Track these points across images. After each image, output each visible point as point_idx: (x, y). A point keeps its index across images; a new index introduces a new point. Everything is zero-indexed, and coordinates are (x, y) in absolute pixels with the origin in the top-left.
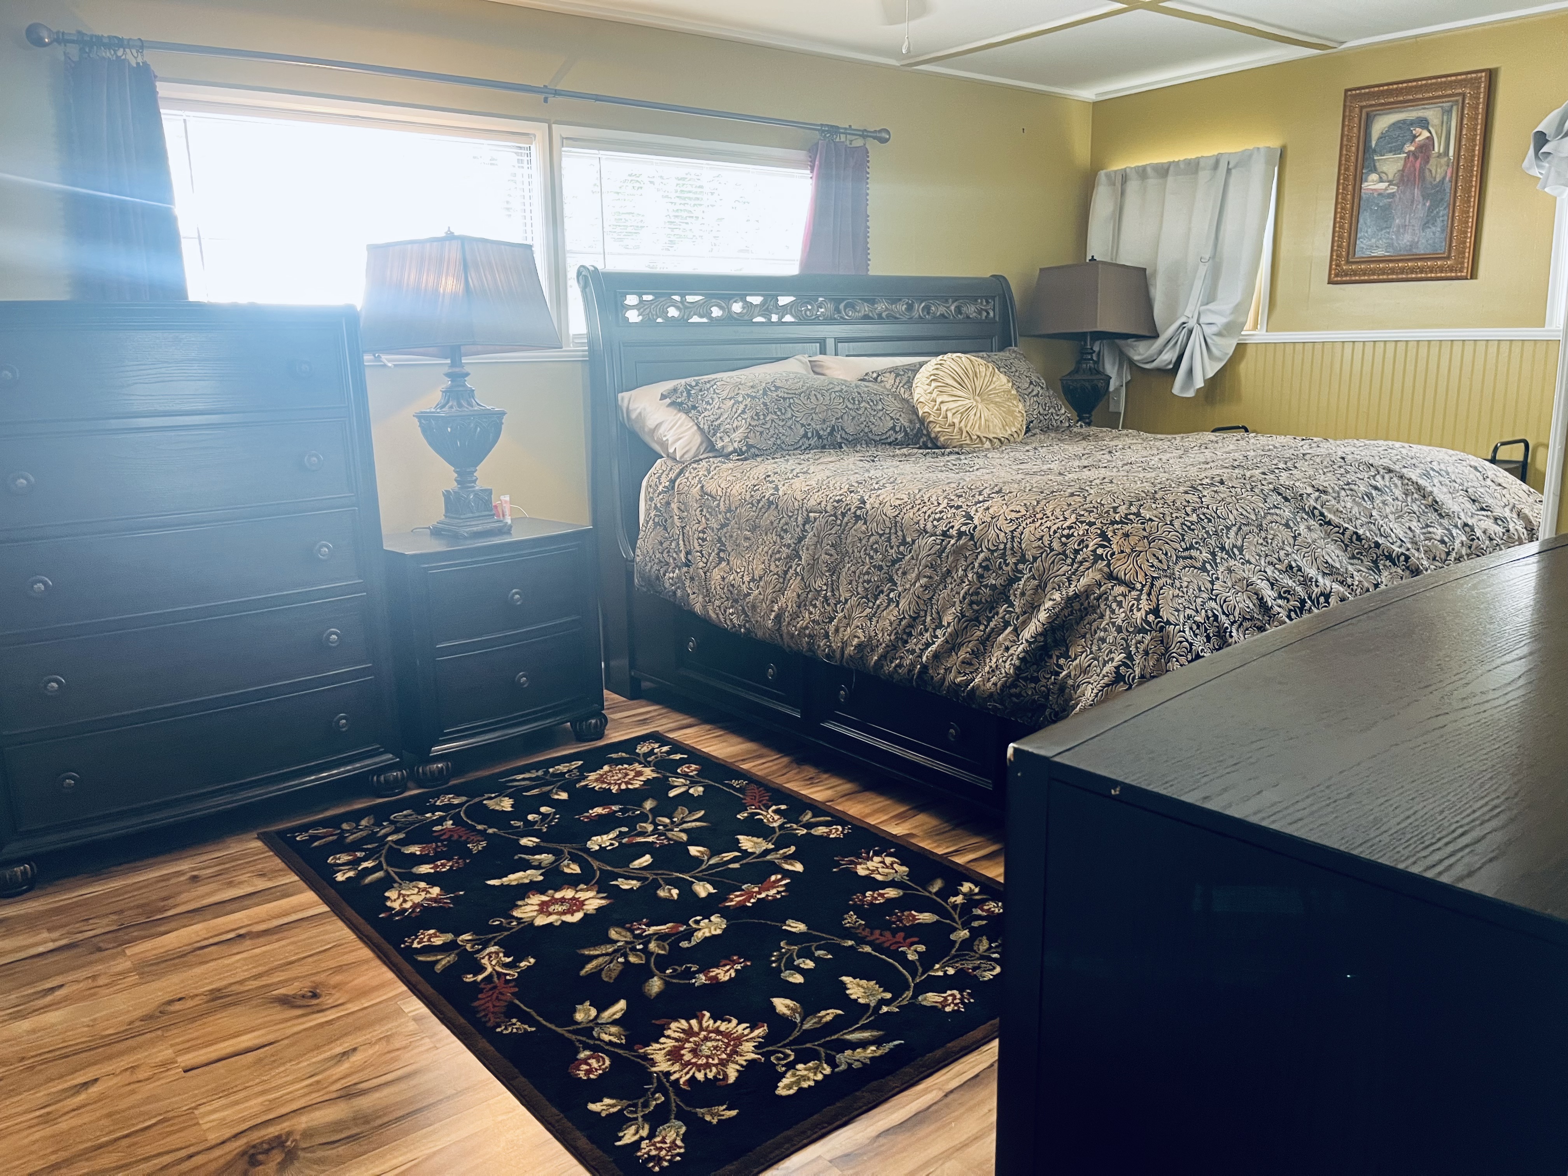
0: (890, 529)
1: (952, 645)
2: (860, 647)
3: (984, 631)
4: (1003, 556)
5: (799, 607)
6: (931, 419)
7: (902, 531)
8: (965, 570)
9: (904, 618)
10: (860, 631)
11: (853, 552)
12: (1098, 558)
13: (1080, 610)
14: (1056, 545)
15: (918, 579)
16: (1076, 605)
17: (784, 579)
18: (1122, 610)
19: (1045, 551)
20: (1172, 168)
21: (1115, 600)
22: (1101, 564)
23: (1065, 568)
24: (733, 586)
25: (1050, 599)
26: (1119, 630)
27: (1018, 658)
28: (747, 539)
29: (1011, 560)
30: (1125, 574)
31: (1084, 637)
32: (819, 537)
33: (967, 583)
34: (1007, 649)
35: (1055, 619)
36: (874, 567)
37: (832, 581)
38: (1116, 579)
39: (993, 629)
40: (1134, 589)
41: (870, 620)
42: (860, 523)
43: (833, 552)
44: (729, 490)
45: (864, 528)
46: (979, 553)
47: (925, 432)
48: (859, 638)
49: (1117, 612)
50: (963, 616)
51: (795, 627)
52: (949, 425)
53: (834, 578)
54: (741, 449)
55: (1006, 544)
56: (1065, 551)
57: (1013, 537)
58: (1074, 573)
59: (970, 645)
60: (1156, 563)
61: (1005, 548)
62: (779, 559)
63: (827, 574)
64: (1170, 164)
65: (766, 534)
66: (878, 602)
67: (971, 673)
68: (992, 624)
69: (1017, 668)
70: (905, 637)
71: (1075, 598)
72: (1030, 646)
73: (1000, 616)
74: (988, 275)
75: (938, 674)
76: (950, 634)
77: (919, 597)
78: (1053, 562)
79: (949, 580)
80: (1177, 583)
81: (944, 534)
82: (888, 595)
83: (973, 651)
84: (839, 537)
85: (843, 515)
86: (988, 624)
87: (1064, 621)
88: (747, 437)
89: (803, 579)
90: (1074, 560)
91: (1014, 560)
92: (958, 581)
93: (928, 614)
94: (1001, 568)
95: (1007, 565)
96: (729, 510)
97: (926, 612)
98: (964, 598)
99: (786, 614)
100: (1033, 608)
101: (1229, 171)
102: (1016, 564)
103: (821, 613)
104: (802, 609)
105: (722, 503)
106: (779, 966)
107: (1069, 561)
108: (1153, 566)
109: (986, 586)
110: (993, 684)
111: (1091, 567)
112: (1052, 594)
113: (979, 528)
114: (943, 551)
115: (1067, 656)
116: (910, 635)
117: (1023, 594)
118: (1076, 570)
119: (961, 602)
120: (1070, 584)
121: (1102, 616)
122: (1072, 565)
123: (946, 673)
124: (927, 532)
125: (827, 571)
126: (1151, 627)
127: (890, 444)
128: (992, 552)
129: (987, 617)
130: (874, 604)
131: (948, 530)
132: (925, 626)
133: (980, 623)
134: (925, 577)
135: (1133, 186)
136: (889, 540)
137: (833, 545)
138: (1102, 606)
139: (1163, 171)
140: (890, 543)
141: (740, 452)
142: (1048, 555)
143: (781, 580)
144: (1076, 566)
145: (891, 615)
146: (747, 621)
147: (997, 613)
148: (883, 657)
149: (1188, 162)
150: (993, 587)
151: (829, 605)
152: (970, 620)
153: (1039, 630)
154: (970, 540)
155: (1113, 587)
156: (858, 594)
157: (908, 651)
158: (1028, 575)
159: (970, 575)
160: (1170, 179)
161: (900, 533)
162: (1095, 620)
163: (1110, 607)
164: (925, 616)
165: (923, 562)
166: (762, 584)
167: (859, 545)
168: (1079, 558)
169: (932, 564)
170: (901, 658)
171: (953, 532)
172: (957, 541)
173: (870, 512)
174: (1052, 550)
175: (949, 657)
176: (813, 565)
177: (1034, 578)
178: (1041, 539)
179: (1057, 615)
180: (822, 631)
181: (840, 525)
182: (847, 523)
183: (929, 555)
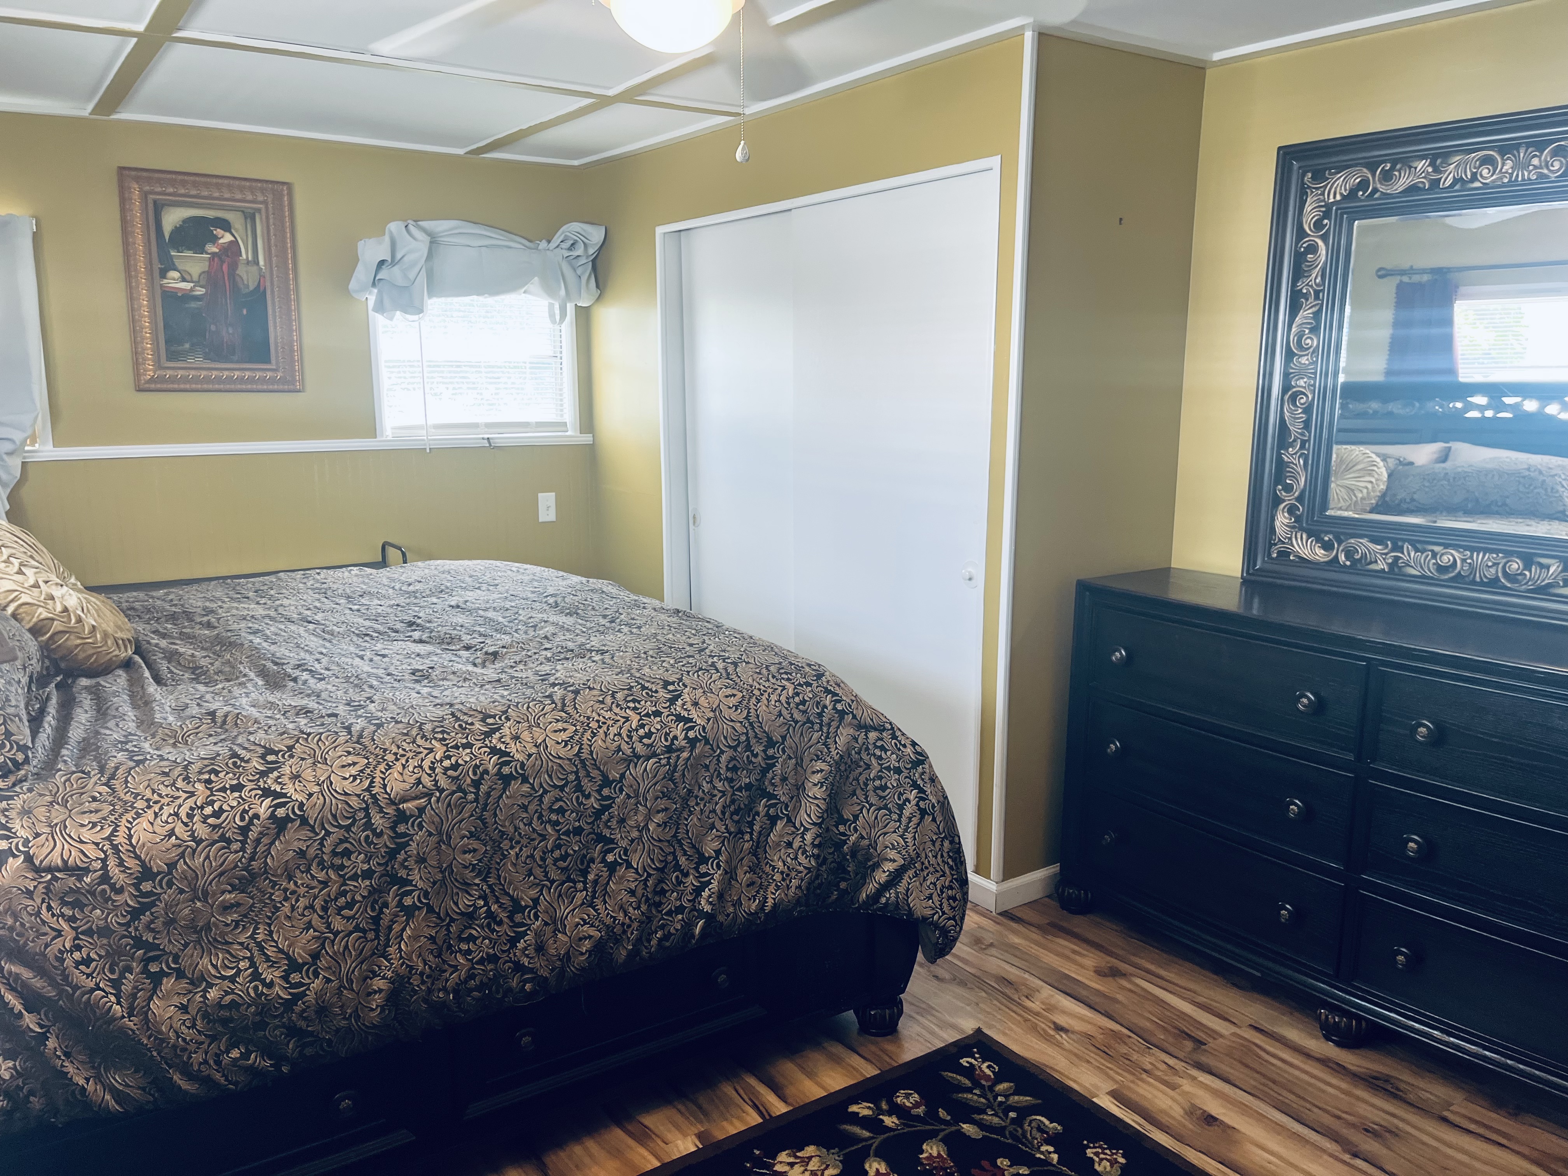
0: (576, 773)
1: (730, 874)
2: (599, 947)
3: (752, 839)
4: (748, 747)
7: (599, 769)
9: (649, 875)
10: (586, 928)
12: (842, 714)
14: (797, 716)
15: (648, 818)
17: (377, 931)
18: (889, 753)
19: (791, 725)
23: (816, 735)
25: (814, 773)
26: (898, 771)
29: (758, 749)
32: (440, 833)
33: (719, 794)
34: (789, 845)
36: (567, 833)
37: (490, 887)
39: (760, 833)
41: (592, 905)
42: (515, 785)
43: (474, 844)
45: (526, 788)
46: (719, 756)
48: (590, 937)
49: (884, 756)
53: (491, 881)
55: (747, 734)
56: (808, 718)
57: (751, 724)
58: (827, 737)
59: (745, 862)
61: (748, 739)
62: (350, 906)
63: (477, 881)
66: (591, 877)
67: (758, 892)
68: (756, 828)
72: (821, 827)
73: (762, 814)
75: (728, 915)
79: (693, 802)
82: (603, 860)
83: (749, 867)
84: (479, 818)
85: (476, 784)
86: (752, 830)
90: (821, 725)
92: (707, 798)
93: (679, 854)
95: (756, 756)
97: (674, 853)
98: (723, 813)
99: (416, 979)
100: (797, 789)
102: (765, 751)
103: (494, 943)
104: (447, 955)
107: (817, 727)
109: (740, 789)
110: (796, 888)
111: (840, 724)
112: (812, 767)
114: (674, 771)
117: (784, 779)
118: (828, 733)
119: (721, 820)
120: (828, 749)
121: (868, 767)
122: (821, 730)
124: (638, 757)
128: (735, 748)
129: (748, 822)
130: (585, 883)
131: (672, 743)
133: (743, 833)
134: (658, 812)
142: (794, 728)
143: (371, 935)
144: (825, 729)
147: (758, 814)
150: (748, 787)
151: (500, 923)
152: (736, 835)
153: (823, 807)
154: (706, 744)
156: (552, 882)
157: (669, 913)
158: (784, 757)
159: (719, 785)
161: (594, 773)
162: (861, 774)
163: (874, 755)
164: (675, 858)
165: (650, 795)
166: (323, 963)
167: (525, 815)
168: (825, 719)
169: (662, 793)
171: (681, 742)
172: (691, 751)
173: (528, 764)
174: (796, 722)
177: (790, 758)
178: (780, 714)
180: (508, 965)
182: (488, 795)
183: (655, 784)
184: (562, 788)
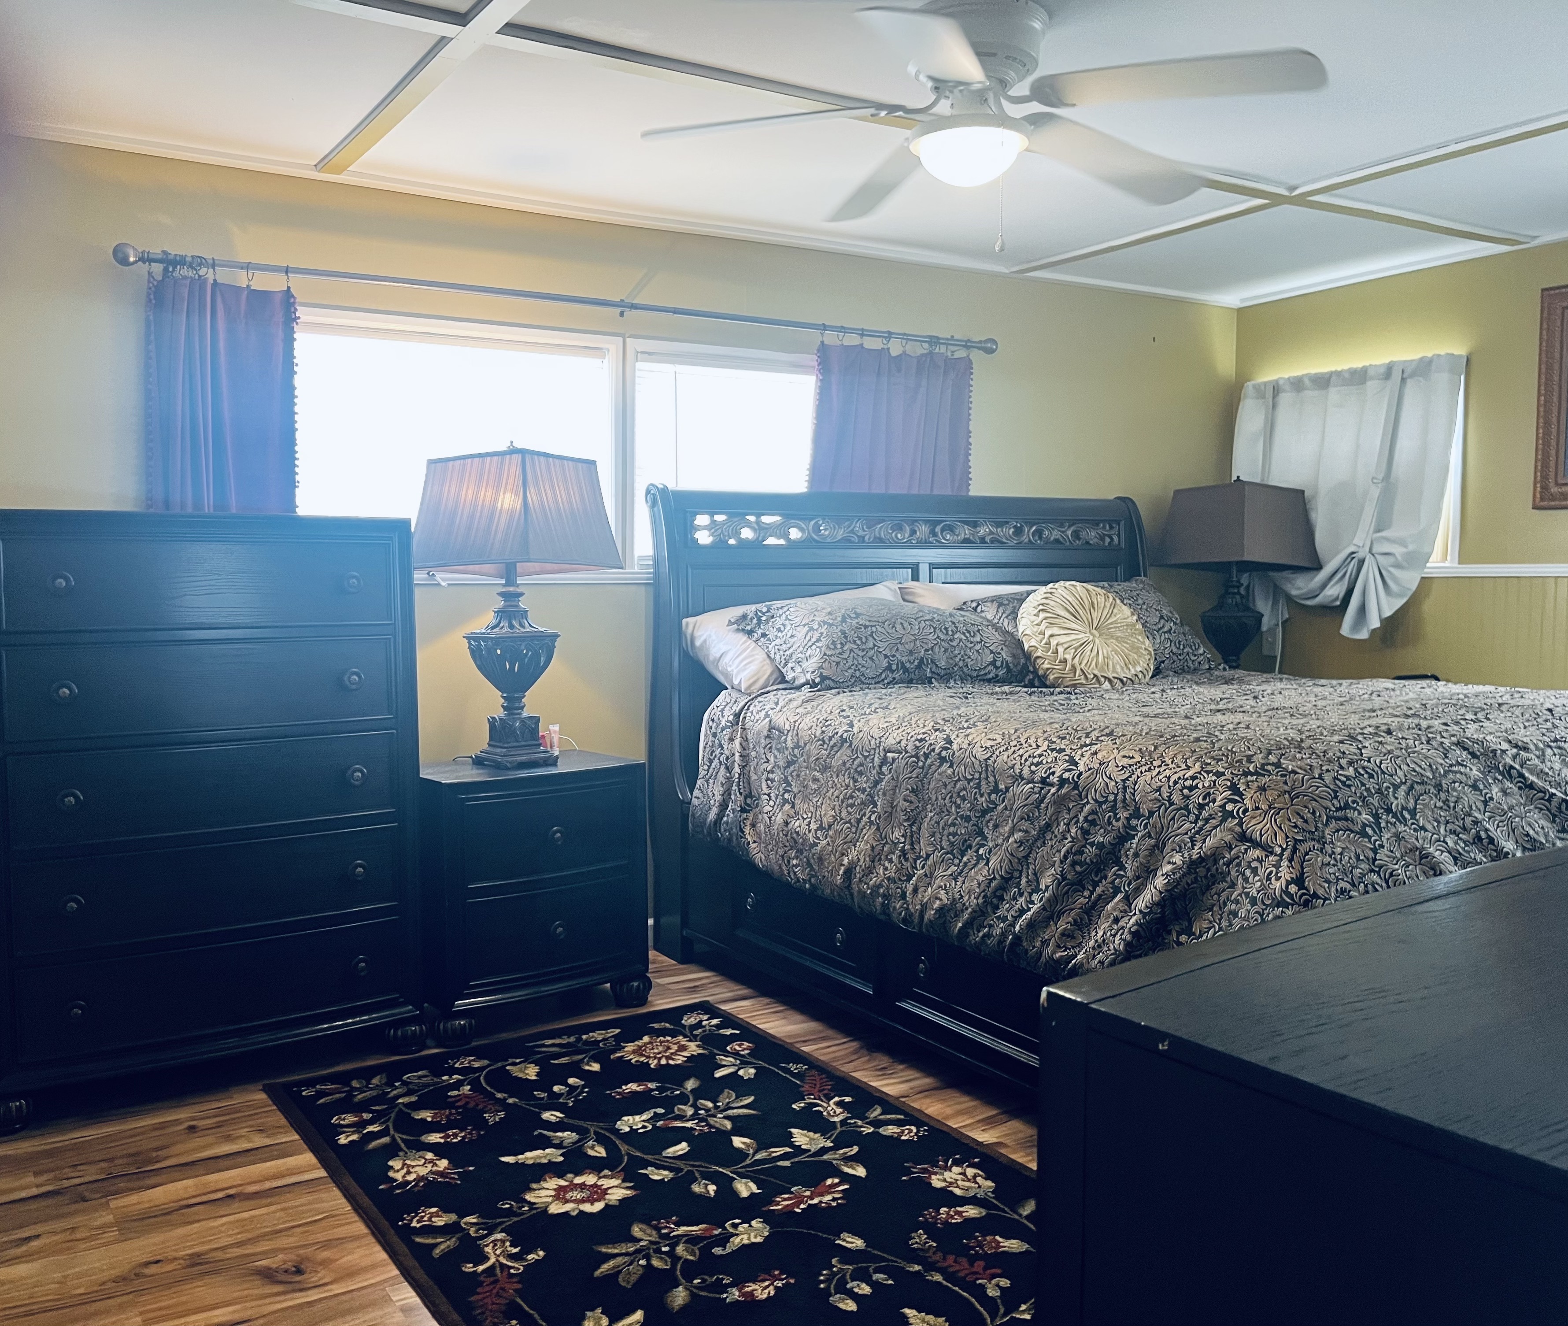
0: (981, 773)
1: (1050, 913)
2: (941, 910)
3: (1090, 897)
4: (1114, 808)
5: (873, 861)
6: (1039, 654)
7: (994, 776)
8: (1068, 825)
9: (994, 878)
10: (943, 892)
11: (937, 799)
12: (1228, 815)
13: (1206, 877)
14: (1176, 798)
15: (1011, 833)
16: (1201, 871)
17: (857, 828)
18: (1257, 878)
19: (1164, 804)
20: (1334, 378)
21: (1249, 867)
22: (1231, 823)
23: (1187, 826)
24: (797, 833)
25: (1169, 863)
26: (1253, 901)
27: (1130, 932)
28: (815, 780)
29: (1123, 814)
30: (1261, 836)
31: (1211, 910)
32: (897, 780)
33: (1070, 839)
34: (1116, 920)
35: (1176, 887)
36: (962, 817)
37: (912, 832)
38: (1250, 840)
39: (1100, 896)
40: (1272, 853)
41: (956, 880)
42: (945, 766)
43: (913, 798)
44: (797, 724)
45: (950, 771)
46: (1084, 805)
47: (1031, 669)
48: (941, 900)
49: (1251, 880)
50: (1064, 879)
51: (868, 884)
52: (1060, 662)
53: (914, 829)
54: (813, 681)
55: (1116, 795)
56: (1187, 805)
57: (1125, 788)
58: (1198, 833)
59: (1073, 913)
60: (1300, 822)
61: (1115, 800)
62: (852, 806)
63: (905, 824)
64: (1331, 374)
65: (838, 776)
66: (965, 859)
67: (1073, 947)
68: (1099, 890)
69: (1128, 944)
70: (995, 901)
71: (1201, 863)
72: (1144, 918)
73: (1109, 880)
74: (1112, 497)
75: (1034, 947)
76: (1049, 900)
77: (1012, 855)
78: (1173, 818)
79: (1048, 836)
80: (1328, 848)
81: (1044, 781)
82: (977, 851)
83: (1075, 921)
84: (921, 781)
85: (926, 756)
86: (1094, 890)
87: (1186, 890)
88: (821, 668)
89: (878, 829)
90: (1198, 818)
91: (1126, 814)
92: (1059, 836)
93: (1024, 875)
94: (1110, 823)
95: (1118, 820)
96: (797, 746)
97: (1021, 872)
98: (1065, 857)
99: (858, 868)
100: (1147, 872)
101: (1403, 380)
102: (1128, 819)
103: (898, 870)
104: (876, 864)
105: (789, 738)
106: (827, 1289)
107: (1192, 818)
108: (1296, 827)
109: (1092, 844)
110: (1099, 962)
111: (1220, 825)
112: (1172, 856)
113: (1084, 775)
114: (1042, 801)
115: (1190, 933)
116: (1001, 899)
117: (1136, 855)
118: (1201, 829)
119: (1061, 862)
120: (1193, 845)
121: (1233, 885)
122: (1196, 822)
123: (1042, 946)
124: (1023, 779)
125: (906, 820)
126: (1293, 899)
127: (989, 681)
128: (1100, 804)
129: (1093, 880)
130: (960, 861)
131: (1048, 777)
132: (1020, 890)
133: (1084, 889)
134: (1020, 830)
135: (1285, 399)
136: (978, 786)
137: (913, 791)
138: (1233, 873)
139: (1323, 382)
140: (980, 790)
141: (813, 685)
142: (1166, 809)
143: (854, 830)
144: (1200, 823)
145: (980, 874)
146: (813, 876)
147: (1106, 877)
148: (968, 924)
149: (1353, 372)
150: (1101, 846)
151: (907, 860)
152: (1072, 885)
153: (1156, 899)
154: (1074, 789)
155: (1246, 850)
156: (942, 848)
157: (998, 918)
158: (1143, 833)
159: (1073, 831)
160: (1332, 390)
161: (991, 779)
162: (1224, 890)
163: (1244, 874)
164: (1020, 877)
165: (1019, 813)
166: (830, 833)
167: (943, 791)
168: (1205, 814)
169: (1029, 817)
170: (990, 926)
171: (1054, 779)
172: (1058, 790)
173: (957, 754)
174: (1171, 804)
175: (1046, 927)
176: (891, 813)
177: (1150, 837)
178: (1159, 789)
179: (1178, 882)
180: (899, 890)
181: (923, 768)
182: (930, 766)
183: (1025, 806)
184: (969, 781)
